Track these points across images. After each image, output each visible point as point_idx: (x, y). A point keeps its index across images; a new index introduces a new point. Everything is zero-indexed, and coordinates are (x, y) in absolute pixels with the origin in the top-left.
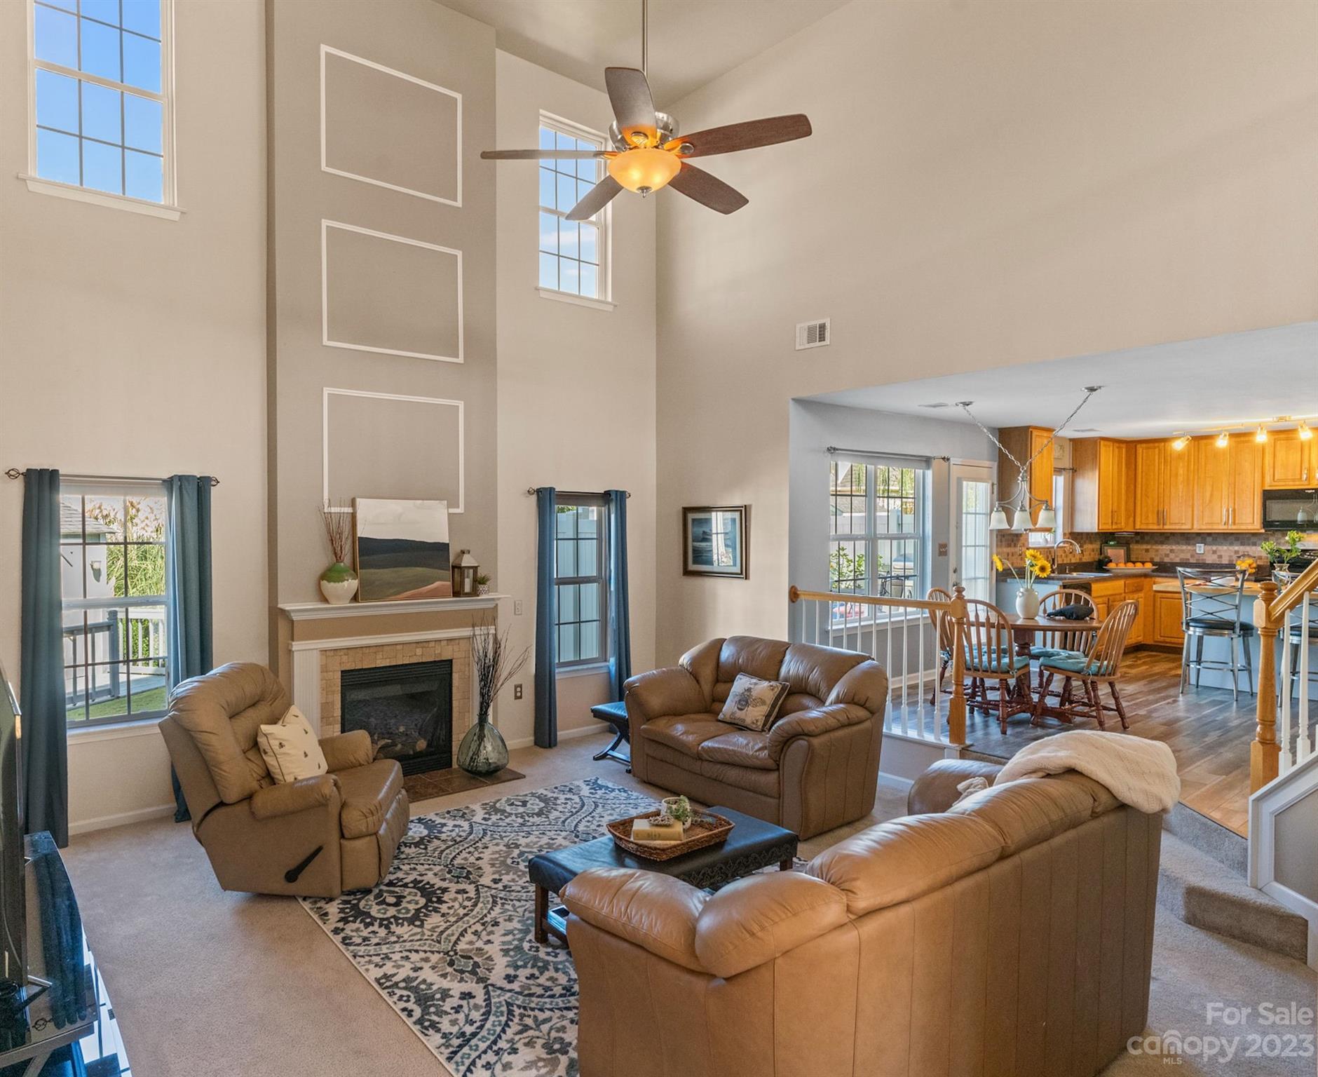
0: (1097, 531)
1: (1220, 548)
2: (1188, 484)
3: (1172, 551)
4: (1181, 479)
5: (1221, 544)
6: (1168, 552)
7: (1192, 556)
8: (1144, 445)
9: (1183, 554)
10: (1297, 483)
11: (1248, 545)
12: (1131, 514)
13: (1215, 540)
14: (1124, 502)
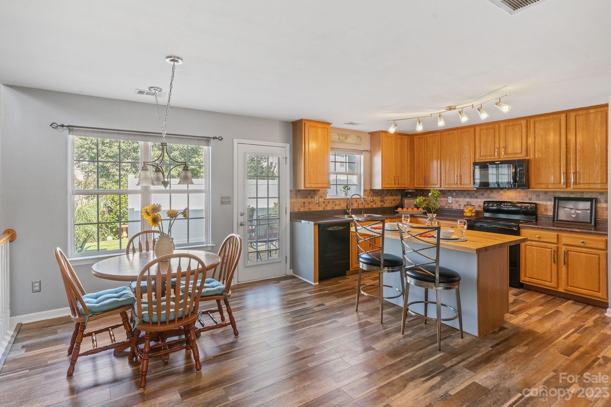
0: (380, 188)
1: (460, 199)
5: (460, 197)
7: (446, 204)
9: (442, 203)
10: (492, 157)
11: (474, 198)
12: (412, 178)
13: (457, 194)
14: (409, 171)
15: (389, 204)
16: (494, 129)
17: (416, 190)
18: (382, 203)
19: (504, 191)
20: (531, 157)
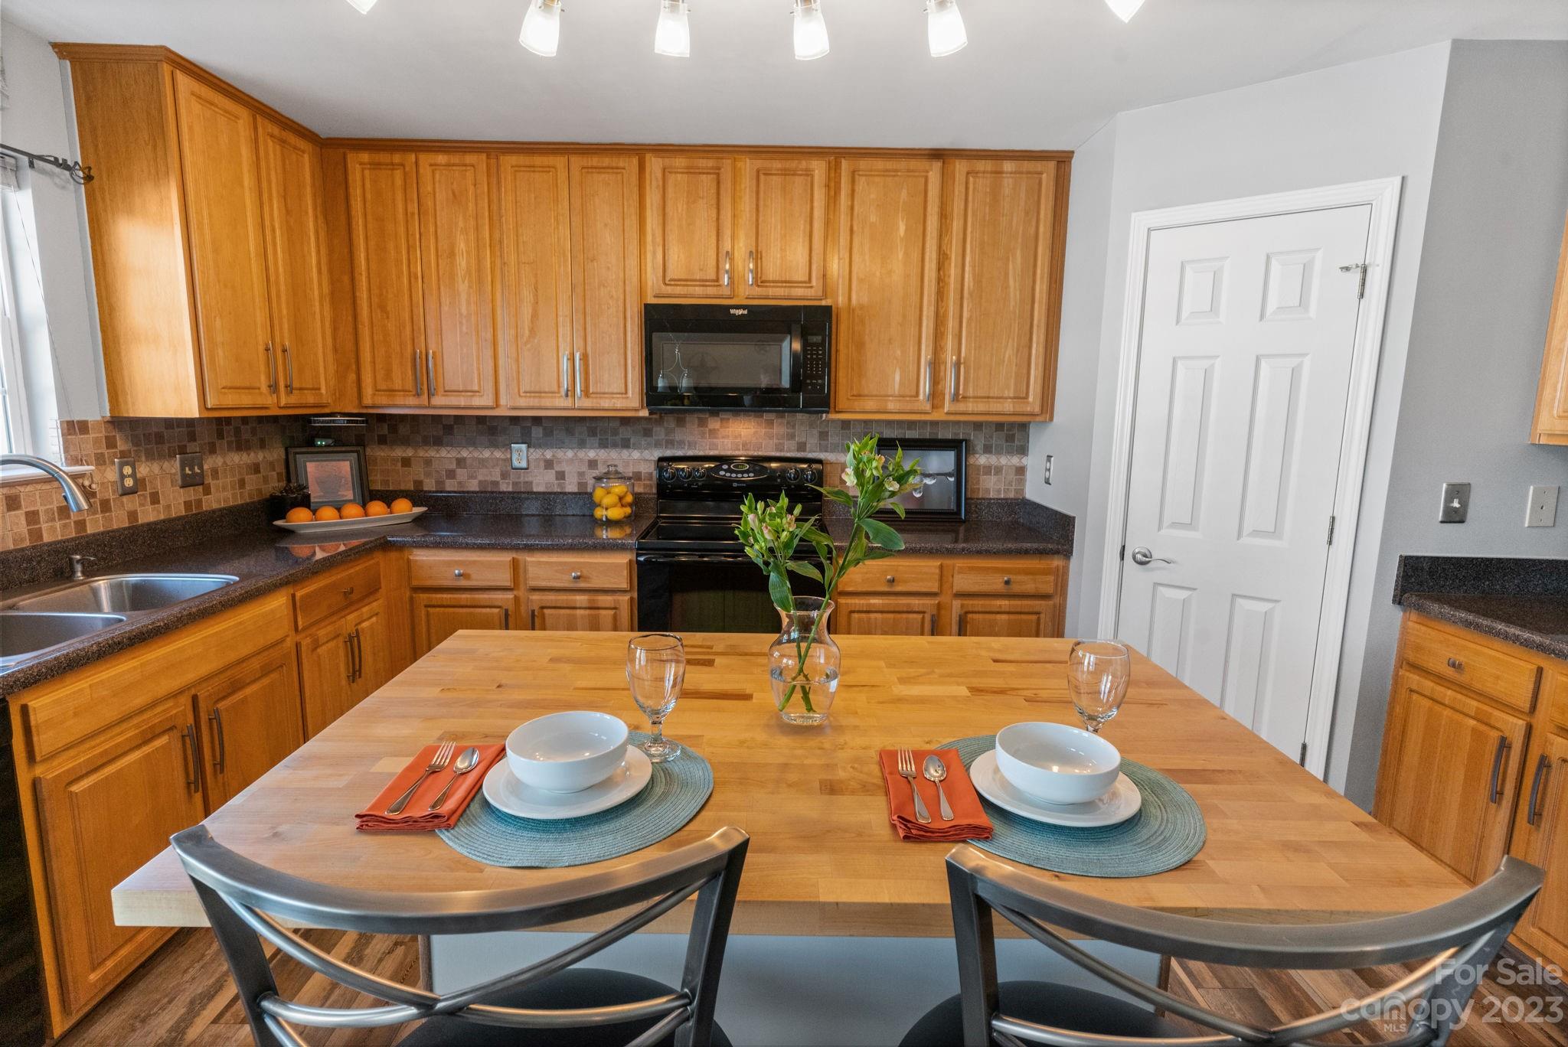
1: (559, 453)
2: (480, 280)
3: (461, 462)
4: (462, 263)
5: (561, 445)
6: (453, 466)
7: (504, 475)
8: (365, 157)
9: (484, 471)
10: (711, 291)
11: (615, 445)
12: (349, 361)
13: (548, 433)
14: (327, 324)
15: (229, 494)
16: (718, 174)
17: (368, 418)
18: (192, 494)
19: (722, 420)
20: (840, 299)
